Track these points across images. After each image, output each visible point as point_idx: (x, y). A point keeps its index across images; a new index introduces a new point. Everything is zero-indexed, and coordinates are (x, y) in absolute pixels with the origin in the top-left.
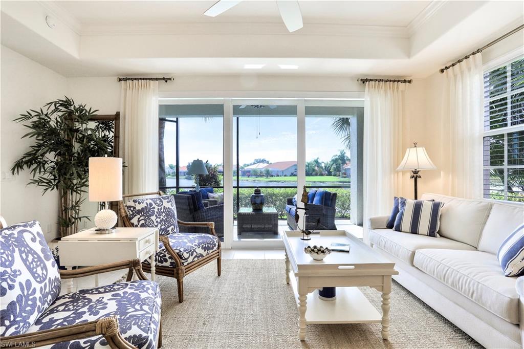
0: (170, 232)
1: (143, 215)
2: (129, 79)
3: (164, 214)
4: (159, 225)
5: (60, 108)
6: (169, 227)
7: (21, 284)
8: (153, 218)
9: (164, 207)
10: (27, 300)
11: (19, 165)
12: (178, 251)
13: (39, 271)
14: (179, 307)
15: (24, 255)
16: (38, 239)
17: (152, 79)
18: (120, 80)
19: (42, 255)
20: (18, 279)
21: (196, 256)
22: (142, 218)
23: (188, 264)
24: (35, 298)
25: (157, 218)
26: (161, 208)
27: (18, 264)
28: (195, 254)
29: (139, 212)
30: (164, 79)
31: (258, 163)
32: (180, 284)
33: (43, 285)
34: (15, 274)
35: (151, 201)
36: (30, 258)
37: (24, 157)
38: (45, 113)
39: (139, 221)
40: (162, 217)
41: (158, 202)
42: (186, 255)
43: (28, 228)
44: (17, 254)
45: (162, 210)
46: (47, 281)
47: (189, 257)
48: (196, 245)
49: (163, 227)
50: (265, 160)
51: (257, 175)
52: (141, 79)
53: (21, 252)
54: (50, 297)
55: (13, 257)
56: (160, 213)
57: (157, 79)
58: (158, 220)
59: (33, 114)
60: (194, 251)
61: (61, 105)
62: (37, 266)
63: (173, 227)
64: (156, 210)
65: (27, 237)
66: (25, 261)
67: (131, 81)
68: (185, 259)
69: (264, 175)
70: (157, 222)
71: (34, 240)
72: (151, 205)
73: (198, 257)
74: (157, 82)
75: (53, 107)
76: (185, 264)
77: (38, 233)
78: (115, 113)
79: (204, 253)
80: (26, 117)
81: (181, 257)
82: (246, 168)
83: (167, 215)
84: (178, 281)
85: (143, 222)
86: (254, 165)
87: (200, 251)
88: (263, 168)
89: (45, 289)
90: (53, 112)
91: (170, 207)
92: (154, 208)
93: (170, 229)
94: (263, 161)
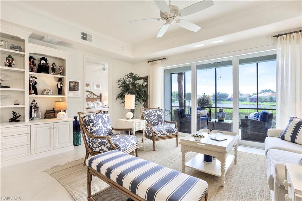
0: (159, 124)
1: (147, 116)
2: (151, 61)
3: (157, 117)
4: (154, 121)
5: (130, 76)
6: (159, 122)
7: (99, 126)
8: (152, 118)
9: (157, 114)
10: (101, 131)
11: (118, 97)
12: (154, 131)
13: (105, 125)
14: (153, 152)
15: (102, 120)
16: (107, 117)
17: (159, 60)
18: (149, 62)
19: (107, 122)
20: (99, 125)
21: (162, 134)
22: (147, 117)
23: (158, 136)
24: (103, 131)
25: (153, 118)
26: (156, 114)
27: (100, 122)
28: (162, 133)
29: (146, 115)
30: (163, 59)
31: (264, 92)
32: (154, 143)
33: (105, 129)
34: (99, 124)
35: (152, 111)
36: (103, 121)
37: (119, 95)
38: (125, 79)
39: (146, 118)
40: (156, 118)
41: (155, 111)
42: (157, 133)
43: (105, 114)
44: (100, 120)
45: (156, 115)
46: (107, 128)
47: (159, 134)
48: (163, 130)
49: (156, 122)
50: (271, 91)
51: (262, 101)
52: (155, 60)
53: (101, 119)
54: (107, 133)
55: (99, 120)
56: (155, 116)
57: (161, 59)
58: (154, 119)
59: (122, 80)
60: (162, 132)
61: (130, 75)
62: (105, 124)
63: (161, 122)
64: (153, 115)
65: (104, 116)
66: (102, 122)
67: (152, 62)
68: (157, 134)
69: (268, 101)
70: (153, 119)
71: (105, 117)
72: (151, 112)
73: (164, 135)
74: (161, 61)
75: (127, 77)
76: (157, 136)
77: (107, 116)
78: (147, 76)
79: (168, 134)
80: (120, 81)
81: (155, 133)
82: (253, 96)
83: (158, 117)
84: (153, 142)
85: (147, 118)
86: (261, 94)
87: (165, 132)
88: (267, 96)
89: (106, 130)
90: (127, 78)
91: (160, 114)
92: (153, 114)
93: (159, 123)
94: (268, 91)
